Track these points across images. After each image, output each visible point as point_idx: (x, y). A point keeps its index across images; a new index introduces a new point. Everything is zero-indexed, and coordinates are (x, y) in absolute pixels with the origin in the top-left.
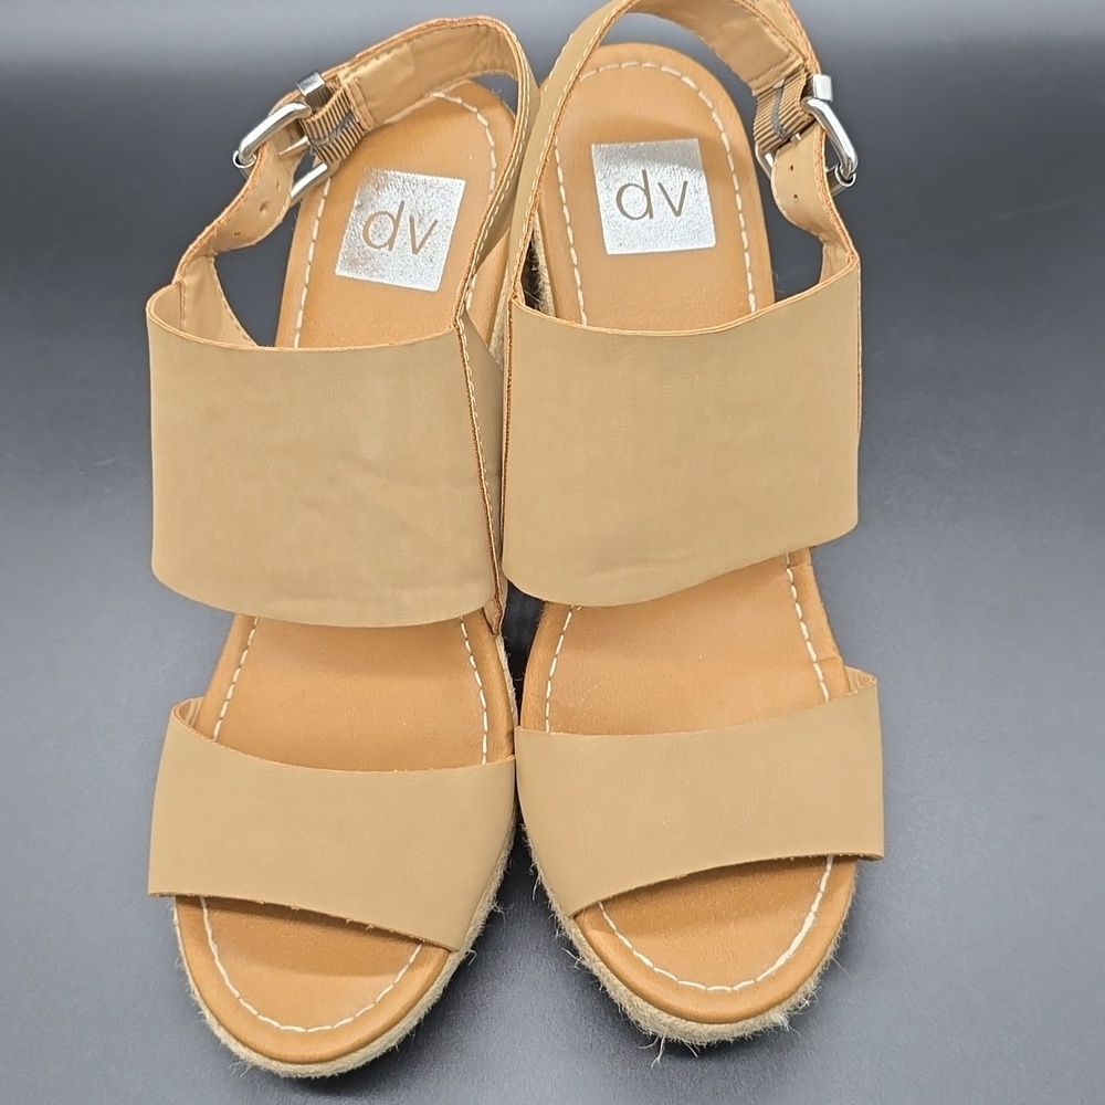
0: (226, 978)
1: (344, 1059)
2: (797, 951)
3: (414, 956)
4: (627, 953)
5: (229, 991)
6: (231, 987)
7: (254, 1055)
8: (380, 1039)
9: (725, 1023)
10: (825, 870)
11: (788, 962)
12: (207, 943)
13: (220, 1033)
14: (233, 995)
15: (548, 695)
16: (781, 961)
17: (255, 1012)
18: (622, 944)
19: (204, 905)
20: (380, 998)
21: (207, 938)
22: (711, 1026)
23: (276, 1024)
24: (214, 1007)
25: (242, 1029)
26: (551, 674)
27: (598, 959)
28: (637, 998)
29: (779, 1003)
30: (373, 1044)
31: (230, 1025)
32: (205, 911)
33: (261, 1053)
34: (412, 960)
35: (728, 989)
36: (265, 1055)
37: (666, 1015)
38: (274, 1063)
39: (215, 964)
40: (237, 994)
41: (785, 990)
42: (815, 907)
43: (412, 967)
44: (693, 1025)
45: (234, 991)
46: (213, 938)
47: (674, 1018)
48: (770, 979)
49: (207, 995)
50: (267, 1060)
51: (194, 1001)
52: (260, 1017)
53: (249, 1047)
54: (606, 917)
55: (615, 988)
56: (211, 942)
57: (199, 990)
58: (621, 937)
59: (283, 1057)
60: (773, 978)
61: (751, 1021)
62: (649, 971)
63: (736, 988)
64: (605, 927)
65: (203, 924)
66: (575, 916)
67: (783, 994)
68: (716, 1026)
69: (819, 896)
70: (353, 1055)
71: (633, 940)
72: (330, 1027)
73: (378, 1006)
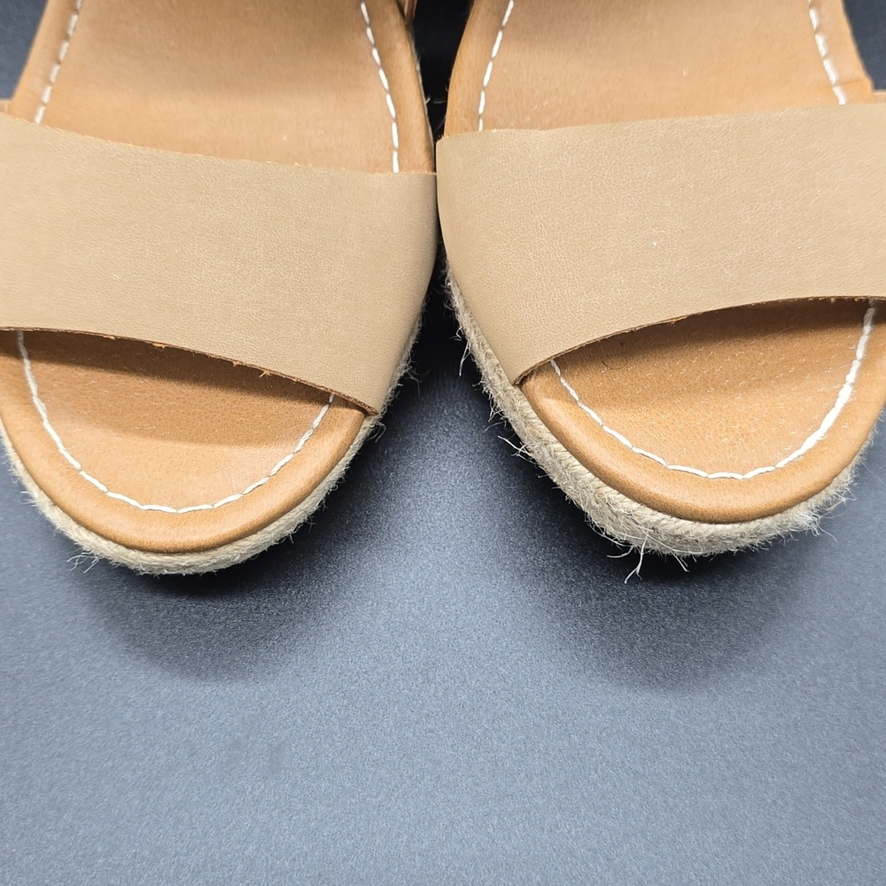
0: (60, 445)
1: (229, 548)
2: (831, 431)
3: (319, 419)
4: (596, 430)
5: (65, 462)
6: (67, 455)
7: (104, 544)
8: (277, 523)
9: (734, 522)
10: (862, 333)
11: (820, 443)
12: (31, 403)
13: (55, 516)
14: (70, 467)
15: (481, 110)
16: (810, 442)
17: (102, 488)
18: (588, 417)
19: (24, 352)
20: (276, 469)
21: (31, 395)
22: (713, 526)
23: (134, 503)
24: (45, 481)
25: (87, 509)
26: (485, 83)
27: (553, 439)
28: (609, 489)
29: (805, 498)
30: (268, 529)
31: (68, 504)
32: (26, 361)
33: (115, 541)
34: (316, 423)
35: (739, 477)
36: (120, 543)
37: (650, 511)
38: (133, 554)
39: (43, 429)
40: (77, 465)
41: (817, 479)
42: (851, 377)
43: (317, 431)
44: (686, 525)
45: (72, 460)
46: (40, 394)
47: (660, 515)
48: (795, 465)
49: (34, 466)
50: (122, 549)
51: (15, 478)
52: (110, 494)
53: (97, 533)
54: (565, 384)
55: (575, 476)
56: (36, 401)
57: (23, 462)
58: (586, 409)
59: (146, 545)
60: (801, 464)
61: (767, 521)
62: (626, 454)
63: (750, 475)
64: (563, 395)
65: (24, 378)
66: (521, 382)
67: (815, 484)
68: (719, 527)
69: (856, 365)
70: (241, 543)
71: (603, 413)
72: (209, 507)
73: (275, 479)
